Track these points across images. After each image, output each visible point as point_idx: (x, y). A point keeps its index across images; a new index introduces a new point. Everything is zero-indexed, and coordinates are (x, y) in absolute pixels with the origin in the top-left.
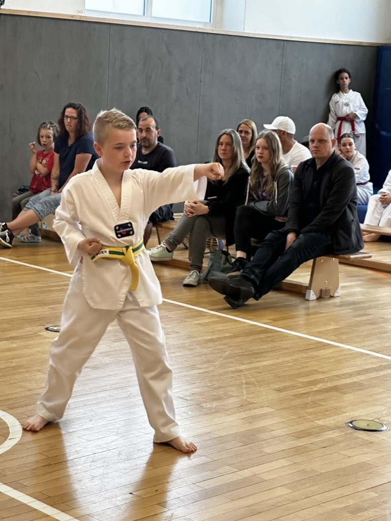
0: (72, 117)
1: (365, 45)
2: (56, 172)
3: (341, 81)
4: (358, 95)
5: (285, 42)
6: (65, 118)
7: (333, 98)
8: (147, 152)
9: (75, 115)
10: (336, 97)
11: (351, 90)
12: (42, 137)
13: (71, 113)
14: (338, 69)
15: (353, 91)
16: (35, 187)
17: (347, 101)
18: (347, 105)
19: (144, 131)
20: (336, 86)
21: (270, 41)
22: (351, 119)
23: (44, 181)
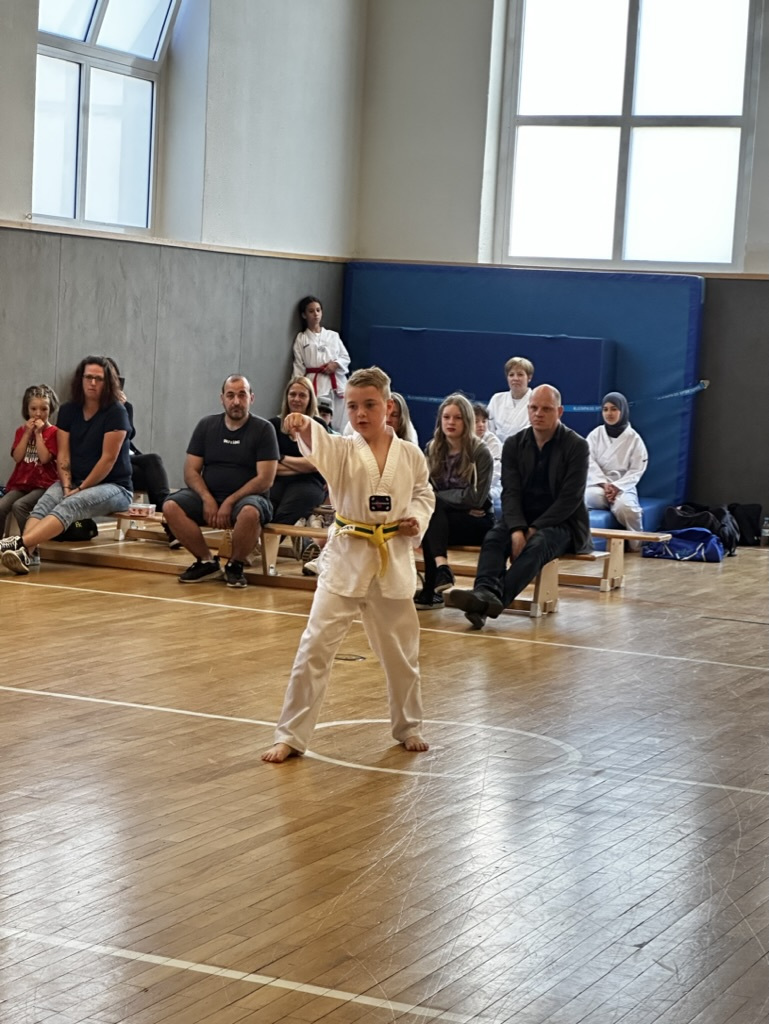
0: (98, 378)
1: (331, 260)
2: (63, 459)
3: (311, 315)
4: (336, 335)
5: (247, 258)
6: (85, 381)
7: (298, 338)
8: (235, 428)
9: (102, 375)
10: (302, 338)
11: (323, 329)
12: (34, 409)
13: (95, 371)
14: (304, 295)
15: (327, 328)
16: (25, 482)
17: (321, 344)
18: (323, 350)
19: (236, 397)
20: (302, 321)
21: (231, 256)
22: (329, 371)
23: (41, 472)
